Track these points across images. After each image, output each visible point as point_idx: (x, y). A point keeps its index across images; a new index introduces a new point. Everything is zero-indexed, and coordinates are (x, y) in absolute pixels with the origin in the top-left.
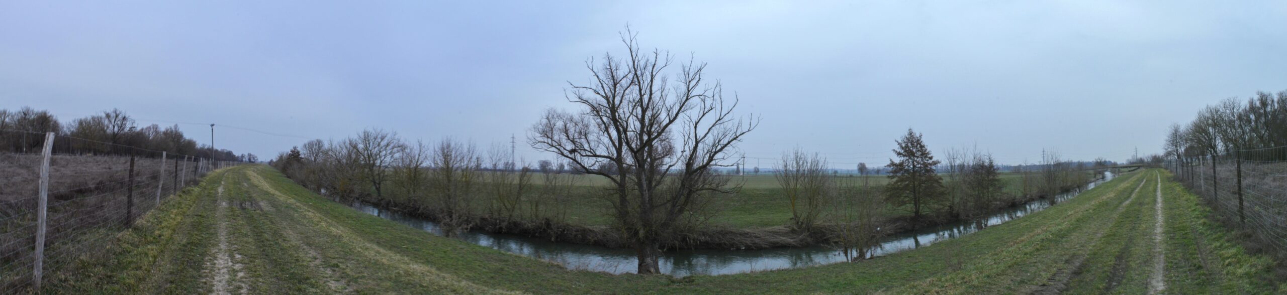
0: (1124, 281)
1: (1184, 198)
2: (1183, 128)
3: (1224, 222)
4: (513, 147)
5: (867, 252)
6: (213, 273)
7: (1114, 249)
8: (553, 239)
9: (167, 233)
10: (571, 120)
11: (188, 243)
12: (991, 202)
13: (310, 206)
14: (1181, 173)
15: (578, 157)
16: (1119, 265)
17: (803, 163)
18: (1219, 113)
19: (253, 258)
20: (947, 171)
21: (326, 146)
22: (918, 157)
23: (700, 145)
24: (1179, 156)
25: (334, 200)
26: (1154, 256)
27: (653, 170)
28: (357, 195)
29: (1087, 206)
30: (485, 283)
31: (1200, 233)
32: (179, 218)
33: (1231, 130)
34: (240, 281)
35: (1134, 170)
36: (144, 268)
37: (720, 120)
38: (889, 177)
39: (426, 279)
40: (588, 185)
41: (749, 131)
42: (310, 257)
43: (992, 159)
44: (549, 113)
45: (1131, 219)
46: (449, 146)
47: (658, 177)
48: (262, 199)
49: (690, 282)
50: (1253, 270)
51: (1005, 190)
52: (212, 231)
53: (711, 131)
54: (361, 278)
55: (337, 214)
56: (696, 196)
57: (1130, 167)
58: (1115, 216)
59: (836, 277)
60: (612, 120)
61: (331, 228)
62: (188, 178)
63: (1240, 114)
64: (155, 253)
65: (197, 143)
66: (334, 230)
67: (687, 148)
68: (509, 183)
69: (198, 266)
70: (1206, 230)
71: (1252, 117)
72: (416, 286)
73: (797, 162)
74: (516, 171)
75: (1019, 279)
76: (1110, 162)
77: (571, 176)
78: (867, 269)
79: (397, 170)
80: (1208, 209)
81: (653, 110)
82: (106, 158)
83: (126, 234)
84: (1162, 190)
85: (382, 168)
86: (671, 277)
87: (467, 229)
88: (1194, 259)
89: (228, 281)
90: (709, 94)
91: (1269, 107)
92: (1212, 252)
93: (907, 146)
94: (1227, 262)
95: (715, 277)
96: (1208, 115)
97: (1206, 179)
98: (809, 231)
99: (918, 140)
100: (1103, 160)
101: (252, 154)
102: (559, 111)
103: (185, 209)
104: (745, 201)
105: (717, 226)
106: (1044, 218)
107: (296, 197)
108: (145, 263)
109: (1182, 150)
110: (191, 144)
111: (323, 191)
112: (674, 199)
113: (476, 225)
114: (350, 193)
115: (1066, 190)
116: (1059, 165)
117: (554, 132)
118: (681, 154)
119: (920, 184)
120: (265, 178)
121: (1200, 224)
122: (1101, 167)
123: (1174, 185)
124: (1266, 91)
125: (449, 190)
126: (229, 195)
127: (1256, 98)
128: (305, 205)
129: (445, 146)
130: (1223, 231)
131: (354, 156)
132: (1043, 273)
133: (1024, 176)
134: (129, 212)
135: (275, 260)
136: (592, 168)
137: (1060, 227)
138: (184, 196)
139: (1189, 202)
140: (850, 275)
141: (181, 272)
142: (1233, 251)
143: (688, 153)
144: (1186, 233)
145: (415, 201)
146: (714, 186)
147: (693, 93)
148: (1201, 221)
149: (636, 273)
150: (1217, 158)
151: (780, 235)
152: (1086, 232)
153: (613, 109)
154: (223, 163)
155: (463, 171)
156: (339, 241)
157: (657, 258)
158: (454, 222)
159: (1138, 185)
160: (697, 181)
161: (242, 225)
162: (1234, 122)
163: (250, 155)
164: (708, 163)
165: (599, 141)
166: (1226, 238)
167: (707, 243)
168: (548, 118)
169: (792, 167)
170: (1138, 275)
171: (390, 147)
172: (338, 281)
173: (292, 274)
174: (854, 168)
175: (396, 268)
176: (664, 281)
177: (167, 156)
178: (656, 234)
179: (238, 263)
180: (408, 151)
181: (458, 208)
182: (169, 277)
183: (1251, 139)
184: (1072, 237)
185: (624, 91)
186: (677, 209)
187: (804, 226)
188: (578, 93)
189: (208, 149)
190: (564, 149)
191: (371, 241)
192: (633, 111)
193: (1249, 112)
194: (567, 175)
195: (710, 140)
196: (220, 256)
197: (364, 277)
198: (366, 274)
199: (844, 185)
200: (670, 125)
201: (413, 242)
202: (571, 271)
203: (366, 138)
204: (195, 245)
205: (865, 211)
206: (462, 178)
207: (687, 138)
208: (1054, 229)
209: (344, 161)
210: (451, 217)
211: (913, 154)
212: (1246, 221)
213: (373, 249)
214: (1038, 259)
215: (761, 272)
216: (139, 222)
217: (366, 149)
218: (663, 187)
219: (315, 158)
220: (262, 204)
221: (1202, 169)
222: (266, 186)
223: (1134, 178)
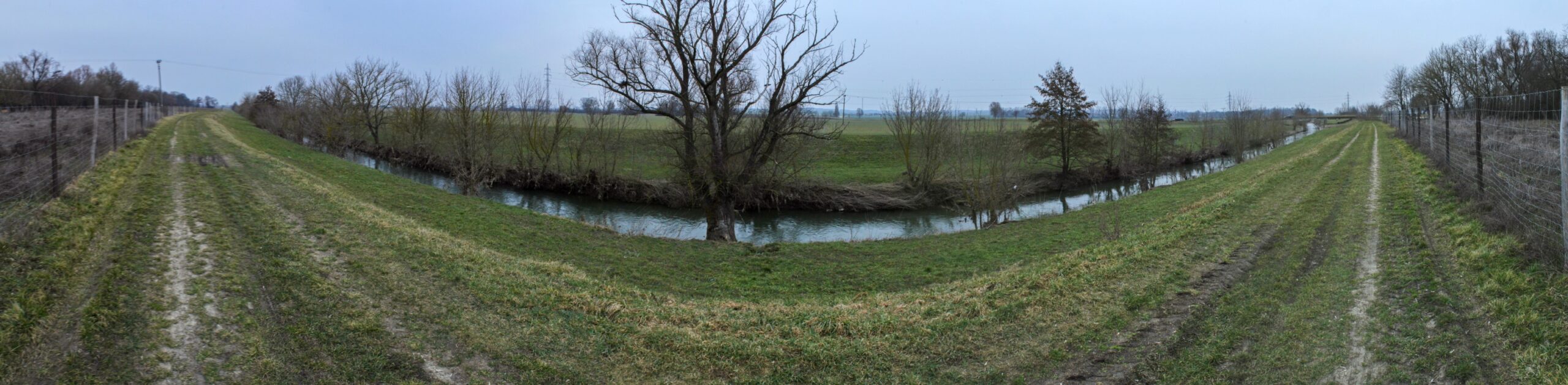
0: (1327, 260)
1: (1407, 158)
2: (1409, 73)
3: (1457, 190)
4: (548, 80)
5: (1000, 214)
6: (169, 246)
7: (1315, 219)
8: (600, 197)
9: (106, 200)
10: (622, 44)
11: (135, 211)
12: (1160, 155)
13: (289, 160)
14: (1405, 127)
15: (631, 92)
16: (1321, 240)
17: (920, 103)
18: (1457, 54)
19: (218, 226)
20: (1105, 116)
21: (308, 83)
22: (1067, 98)
23: (789, 78)
24: (1403, 107)
25: (321, 151)
26: (1367, 229)
27: (727, 108)
28: (349, 143)
29: (1282, 164)
30: (513, 251)
31: (1426, 203)
32: (121, 180)
33: (1471, 76)
34: (202, 256)
35: (1344, 122)
36: (78, 245)
37: (814, 45)
38: (1030, 119)
39: (438, 245)
40: (644, 128)
41: (852, 61)
42: (290, 223)
43: (1164, 101)
44: (593, 37)
45: (1338, 181)
46: (465, 79)
47: (734, 118)
48: (227, 153)
49: (773, 250)
50: (1493, 252)
51: (1178, 142)
52: (165, 193)
53: (803, 59)
54: (354, 246)
55: (324, 167)
56: (783, 141)
57: (1339, 118)
58: (1318, 177)
59: (961, 248)
60: (675, 45)
61: (315, 185)
62: (134, 130)
63: (1484, 57)
64: (92, 225)
65: (140, 84)
66: (319, 188)
67: (772, 82)
68: (543, 125)
69: (149, 238)
70: (1434, 199)
71: (1499, 61)
72: (426, 255)
73: (912, 101)
74: (551, 111)
75: (1193, 253)
76: (1314, 110)
77: (623, 117)
78: (999, 236)
79: (398, 111)
80: (1437, 173)
81: (728, 33)
82: (27, 114)
83: (54, 205)
84: (1379, 148)
85: (380, 109)
86: (750, 244)
87: (489, 184)
88: (1417, 235)
89: (187, 256)
90: (801, 13)
91: (1522, 50)
92: (1439, 227)
93: (1053, 83)
94: (1459, 240)
95: (805, 244)
96: (1443, 56)
97: (1436, 136)
98: (926, 190)
99: (1068, 76)
100: (1306, 108)
101: (211, 96)
102: (606, 34)
103: (130, 168)
104: (845, 150)
105: (809, 181)
106: (1226, 180)
107: (271, 151)
108: (79, 239)
109: (1407, 99)
110: (133, 86)
111: (306, 140)
112: (755, 145)
113: (501, 178)
114: (340, 140)
115: (1257, 145)
116: (1248, 113)
117: (600, 61)
118: (763, 88)
119: (1069, 131)
120: (229, 127)
121: (1426, 192)
122: (1302, 116)
123: (1396, 142)
124: (1518, 30)
125: (466, 136)
126: (185, 148)
127: (1505, 37)
128: (282, 160)
129: (460, 80)
130: (1455, 201)
131: (343, 95)
132: (1224, 248)
133: (1203, 126)
134: (55, 176)
135: (246, 228)
136: (649, 106)
137: (1247, 189)
138: (127, 151)
139: (1414, 163)
140: (979, 247)
141: (128, 247)
142: (1468, 226)
143: (772, 88)
144: (1408, 202)
145: (423, 149)
146: (806, 129)
147: (780, 11)
148: (1428, 187)
149: (704, 239)
150: (1452, 111)
151: (889, 195)
152: (1280, 197)
153: (677, 32)
154: (175, 109)
155: (483, 111)
156: (326, 201)
157: (732, 221)
158: (473, 176)
159: (1349, 140)
160: (784, 122)
161: (202, 185)
162: (1476, 66)
163: (207, 98)
164: (799, 100)
165: (658, 72)
166: (1458, 210)
167: (796, 202)
168: (591, 43)
169: (906, 108)
170: (1345, 253)
171: (390, 82)
172: (324, 251)
173: (267, 245)
174: (985, 109)
175: (400, 233)
176: (741, 250)
177: (102, 103)
178: (731, 189)
179: (200, 232)
180: (413, 86)
181: (478, 158)
182: (112, 255)
183: (1497, 89)
184: (1262, 203)
185: (691, 9)
186: (757, 159)
187: (920, 183)
188: (630, 12)
189: (155, 92)
190: (613, 82)
191: (367, 200)
192: (702, 34)
193: (1495, 54)
194: (616, 116)
195: (801, 71)
196: (176, 224)
197: (358, 245)
198: (360, 241)
199: (972, 129)
200: (750, 52)
201: (421, 201)
202: (623, 235)
203: (358, 71)
204: (144, 213)
205: (999, 162)
206: (482, 120)
207: (771, 68)
208: (1239, 192)
209: (332, 101)
210: (469, 169)
211: (1061, 93)
212: (1485, 189)
213: (369, 209)
214: (1218, 229)
215: (863, 242)
216: (69, 188)
217: (359, 85)
218: (740, 130)
219: (294, 99)
220: (227, 159)
221: (1432, 123)
222: (230, 137)
223: (1345, 132)
